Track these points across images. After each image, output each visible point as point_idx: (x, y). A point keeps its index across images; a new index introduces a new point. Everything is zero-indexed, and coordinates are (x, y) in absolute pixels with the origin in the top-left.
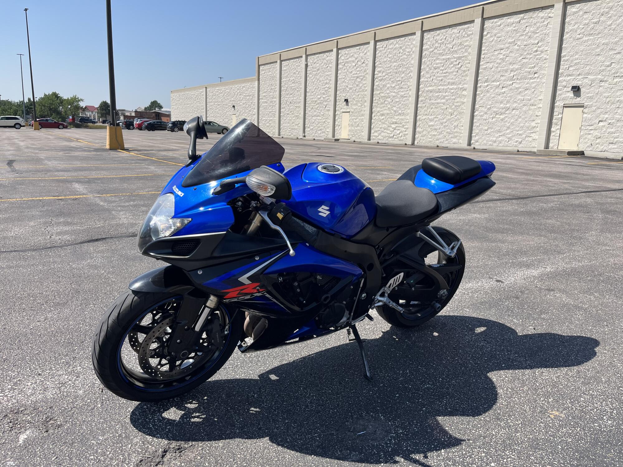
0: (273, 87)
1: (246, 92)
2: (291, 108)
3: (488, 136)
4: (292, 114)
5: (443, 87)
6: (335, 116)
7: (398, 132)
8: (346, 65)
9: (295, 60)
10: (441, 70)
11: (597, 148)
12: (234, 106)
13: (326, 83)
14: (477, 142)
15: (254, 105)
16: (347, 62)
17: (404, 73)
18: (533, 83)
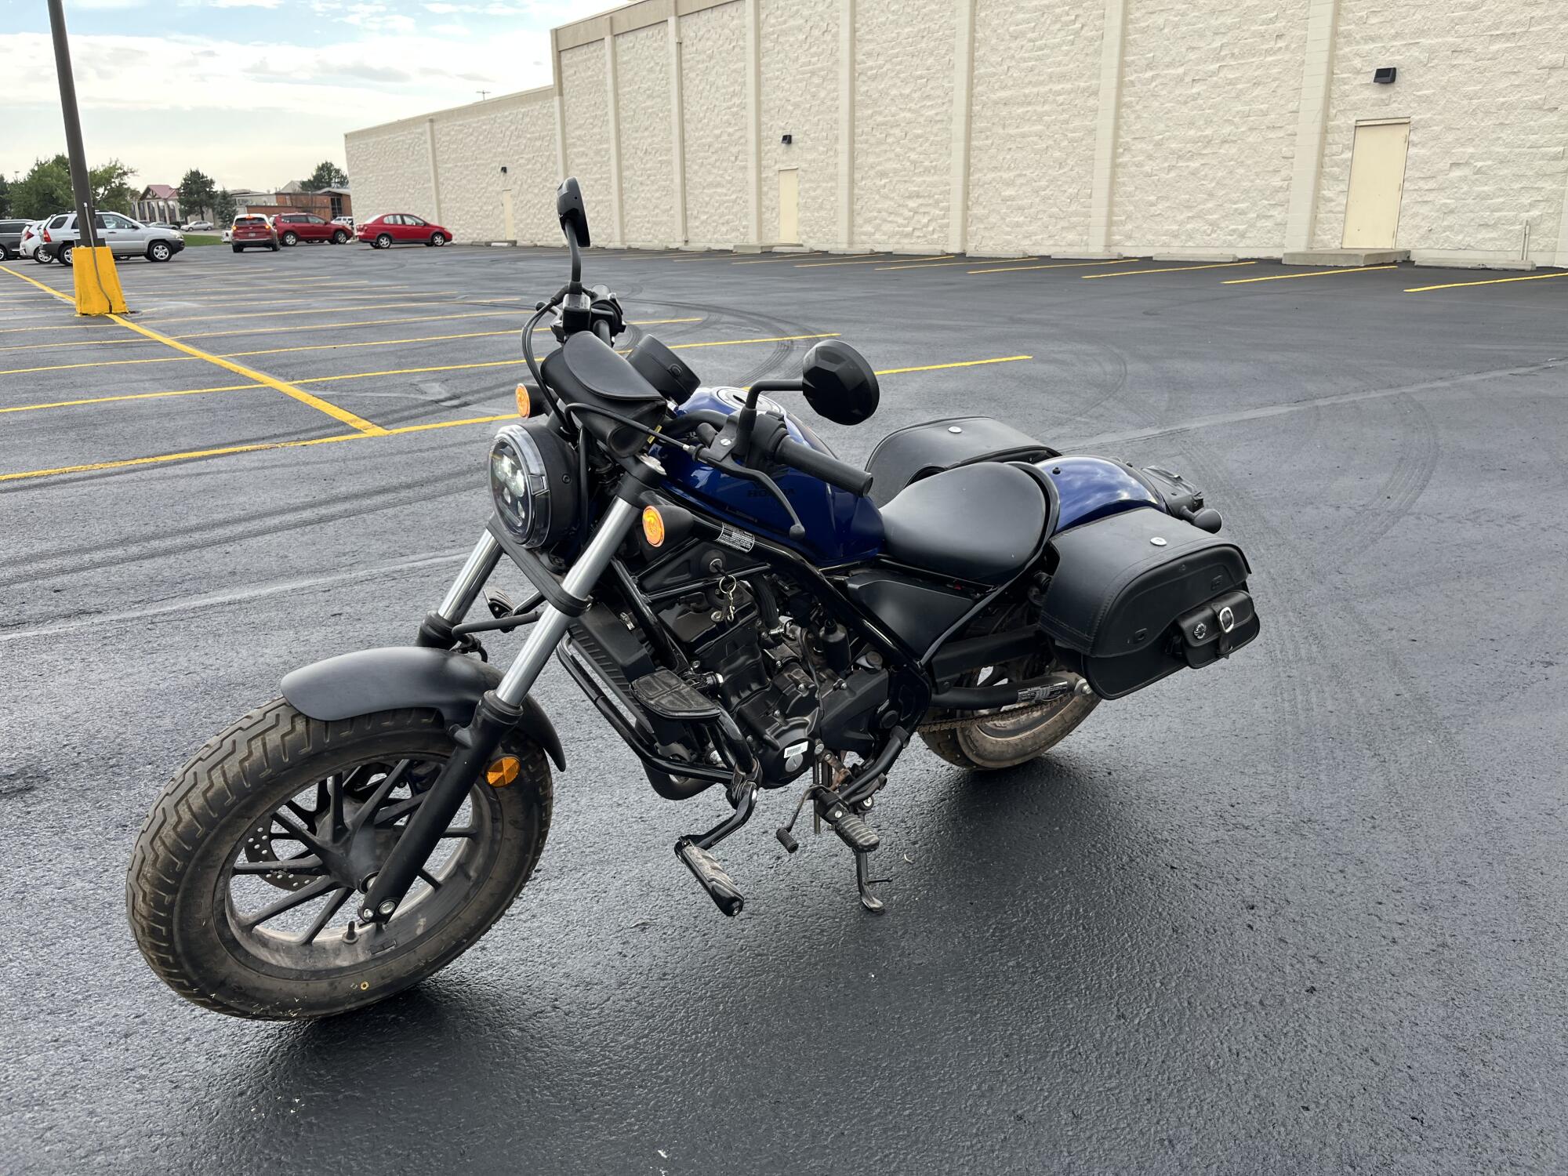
0: (599, 113)
1: (533, 129)
2: (648, 166)
3: (1158, 219)
4: (653, 182)
5: (1035, 90)
6: (759, 180)
7: (925, 220)
8: (781, 39)
9: (650, 32)
10: (1030, 40)
11: (1445, 241)
12: (504, 170)
13: (734, 94)
14: (1129, 237)
15: (555, 163)
16: (784, 33)
17: (931, 54)
18: (1274, 64)
